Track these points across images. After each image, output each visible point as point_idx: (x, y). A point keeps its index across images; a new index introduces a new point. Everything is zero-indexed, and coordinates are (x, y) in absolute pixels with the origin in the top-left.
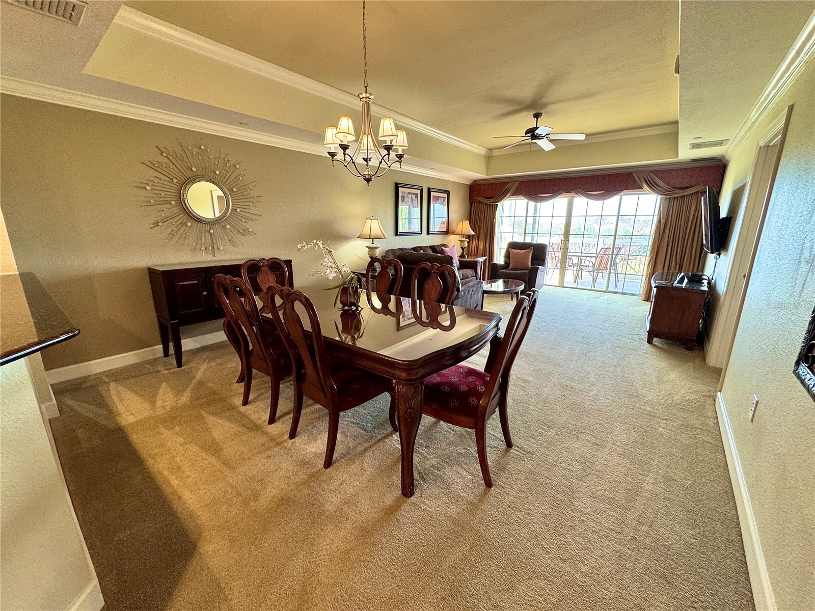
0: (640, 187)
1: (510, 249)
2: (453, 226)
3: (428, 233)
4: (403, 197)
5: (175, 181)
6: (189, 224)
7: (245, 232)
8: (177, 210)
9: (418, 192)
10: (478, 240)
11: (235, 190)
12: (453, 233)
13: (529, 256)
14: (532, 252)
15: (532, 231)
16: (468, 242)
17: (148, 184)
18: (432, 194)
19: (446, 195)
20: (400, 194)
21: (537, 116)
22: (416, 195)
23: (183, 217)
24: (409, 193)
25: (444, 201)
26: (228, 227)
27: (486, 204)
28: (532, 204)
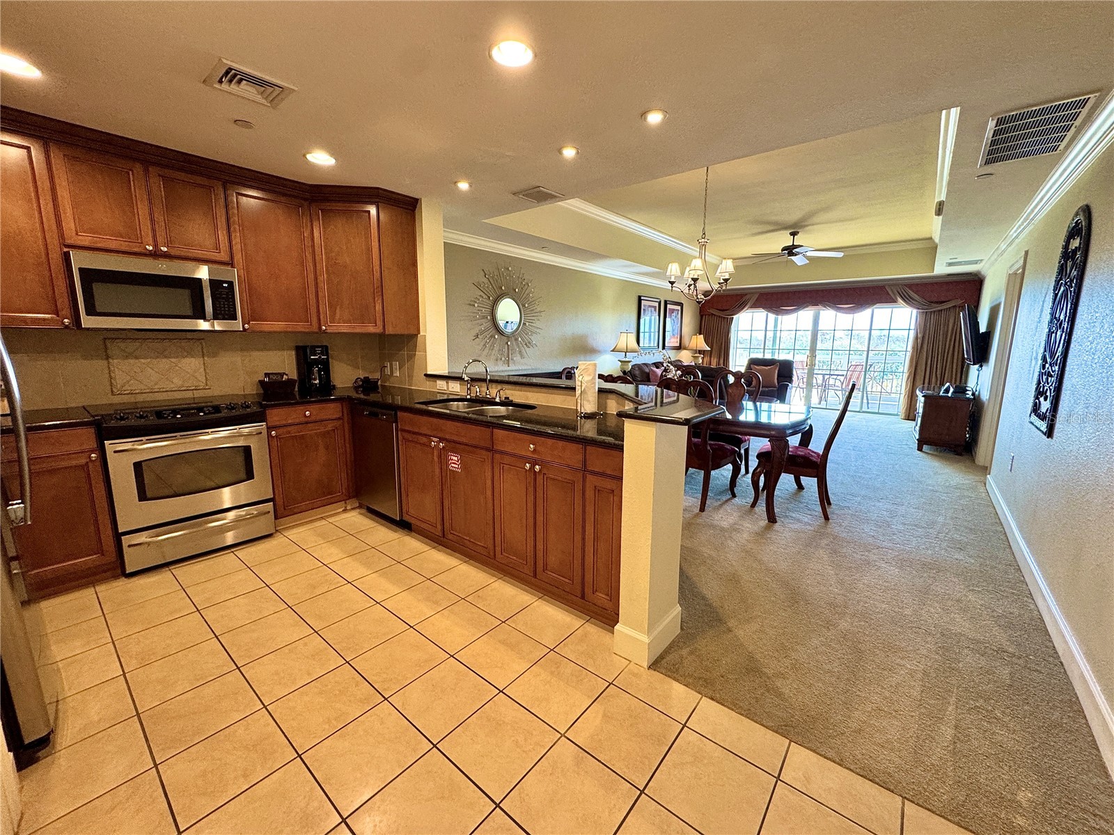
0: (895, 301)
1: (752, 366)
2: (686, 341)
3: (664, 348)
4: (644, 310)
5: (491, 298)
6: (496, 337)
7: (528, 344)
8: (489, 324)
9: (657, 304)
10: (711, 357)
11: (526, 305)
12: (685, 349)
13: (775, 372)
14: (778, 369)
15: (773, 346)
16: (703, 358)
17: (476, 302)
18: (669, 306)
19: (679, 308)
20: (642, 307)
21: (794, 234)
22: (655, 307)
23: (492, 331)
24: (650, 306)
25: (678, 314)
26: (520, 339)
27: (719, 317)
28: (772, 316)
